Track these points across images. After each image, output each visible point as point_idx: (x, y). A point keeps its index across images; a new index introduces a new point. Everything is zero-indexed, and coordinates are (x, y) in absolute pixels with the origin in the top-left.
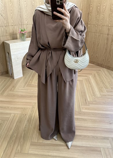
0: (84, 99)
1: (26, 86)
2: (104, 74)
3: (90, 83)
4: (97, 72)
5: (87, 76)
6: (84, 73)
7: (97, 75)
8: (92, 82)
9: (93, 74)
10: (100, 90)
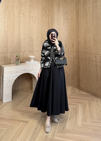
0: (62, 127)
1: (10, 110)
2: (96, 104)
3: (76, 112)
4: (89, 102)
5: (76, 105)
6: (74, 102)
7: (87, 105)
8: (79, 111)
9: (84, 103)
10: (84, 120)
